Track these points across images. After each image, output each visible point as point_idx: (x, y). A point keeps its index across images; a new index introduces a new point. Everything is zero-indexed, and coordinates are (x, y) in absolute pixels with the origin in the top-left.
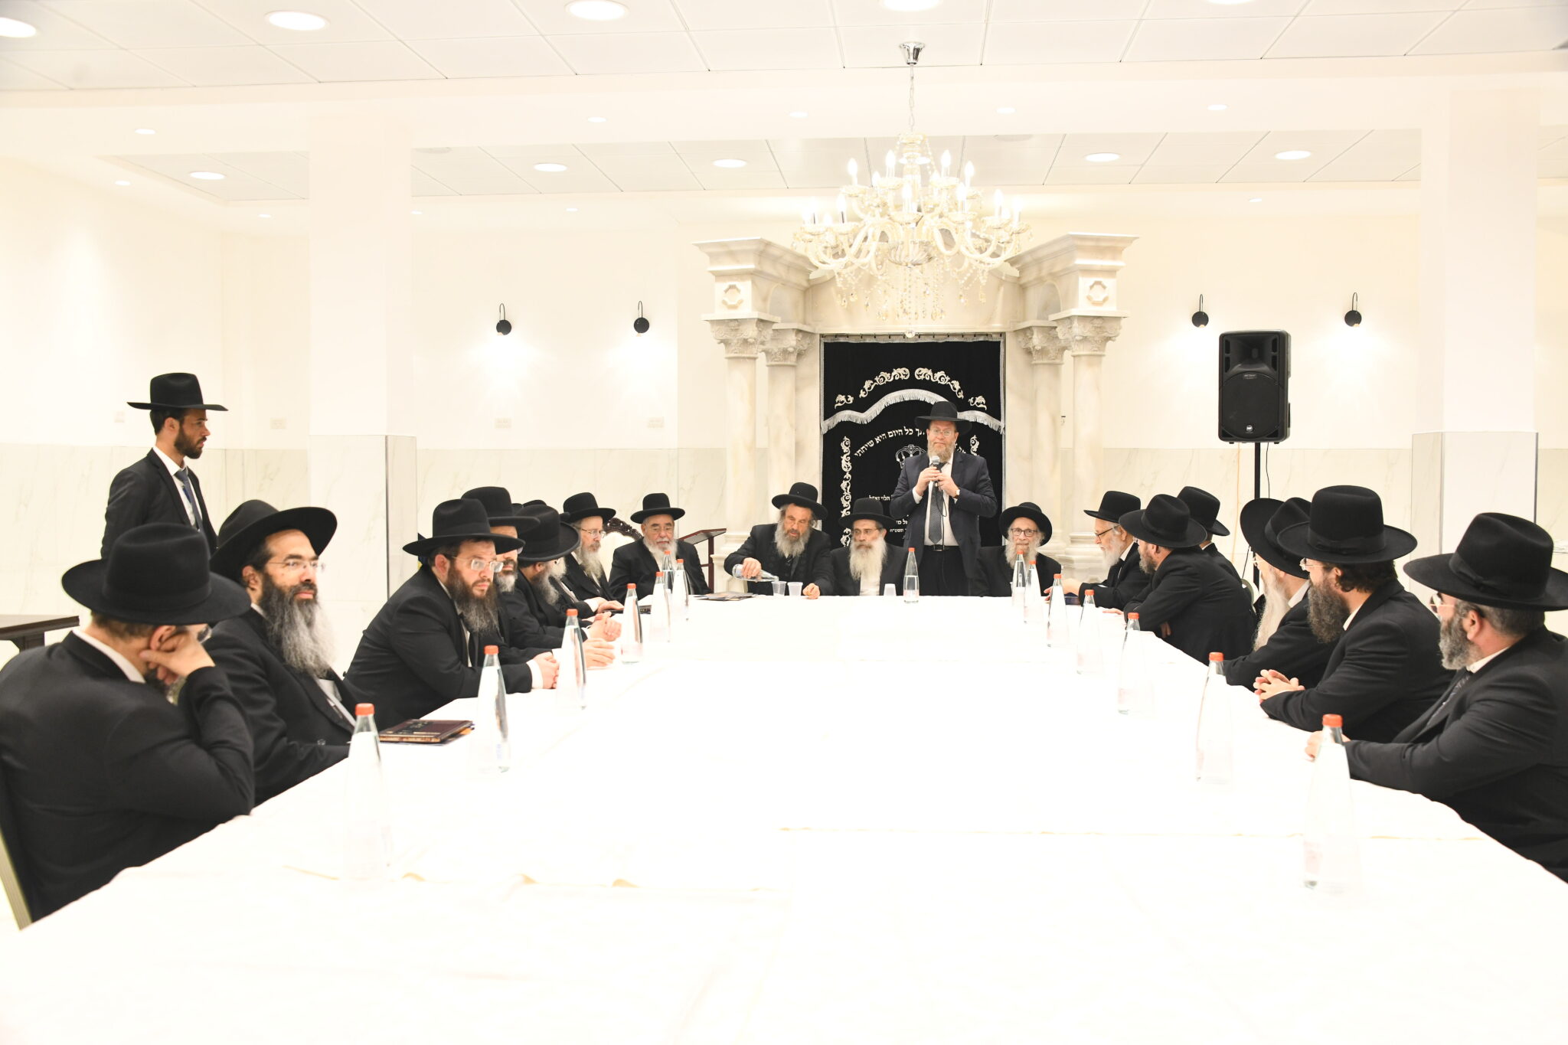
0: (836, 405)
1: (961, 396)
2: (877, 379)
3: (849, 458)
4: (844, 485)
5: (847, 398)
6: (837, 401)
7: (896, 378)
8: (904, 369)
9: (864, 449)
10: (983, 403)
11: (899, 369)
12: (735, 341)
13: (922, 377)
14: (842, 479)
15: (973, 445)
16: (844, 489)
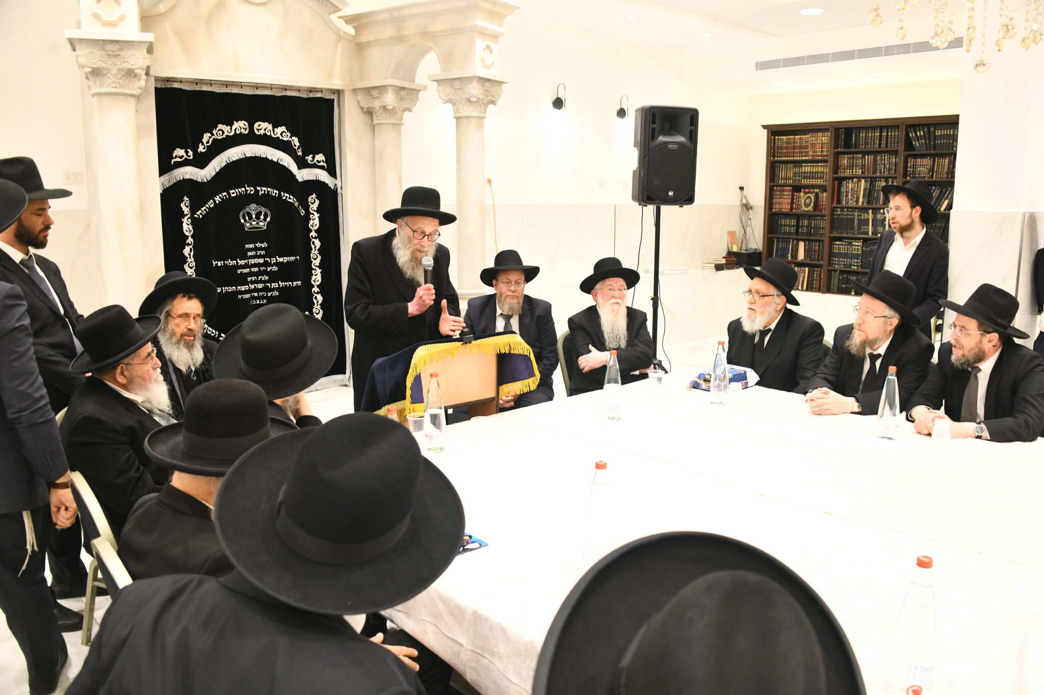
0: (173, 161)
1: (300, 153)
2: (214, 132)
3: (190, 220)
4: (187, 251)
5: (187, 152)
6: (174, 155)
7: (238, 132)
8: (243, 122)
9: (205, 210)
10: (323, 161)
11: (239, 122)
12: (114, 71)
13: (262, 132)
14: (184, 245)
15: (312, 203)
16: (188, 256)
